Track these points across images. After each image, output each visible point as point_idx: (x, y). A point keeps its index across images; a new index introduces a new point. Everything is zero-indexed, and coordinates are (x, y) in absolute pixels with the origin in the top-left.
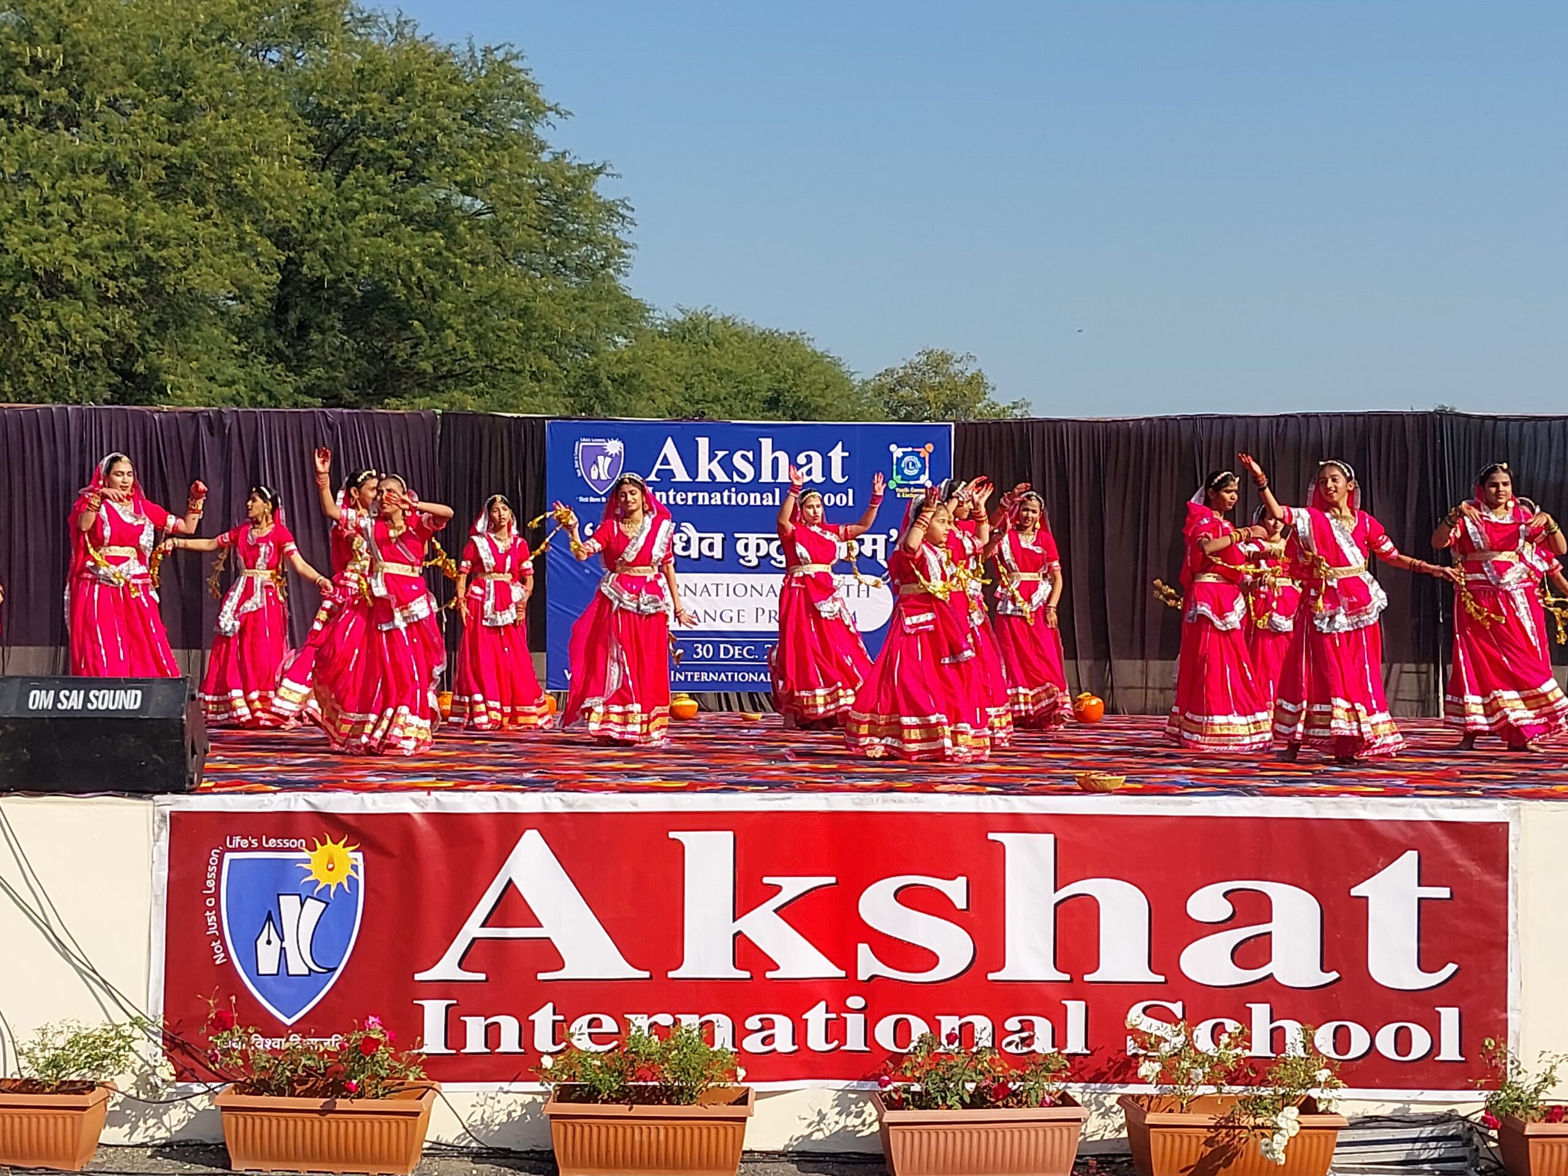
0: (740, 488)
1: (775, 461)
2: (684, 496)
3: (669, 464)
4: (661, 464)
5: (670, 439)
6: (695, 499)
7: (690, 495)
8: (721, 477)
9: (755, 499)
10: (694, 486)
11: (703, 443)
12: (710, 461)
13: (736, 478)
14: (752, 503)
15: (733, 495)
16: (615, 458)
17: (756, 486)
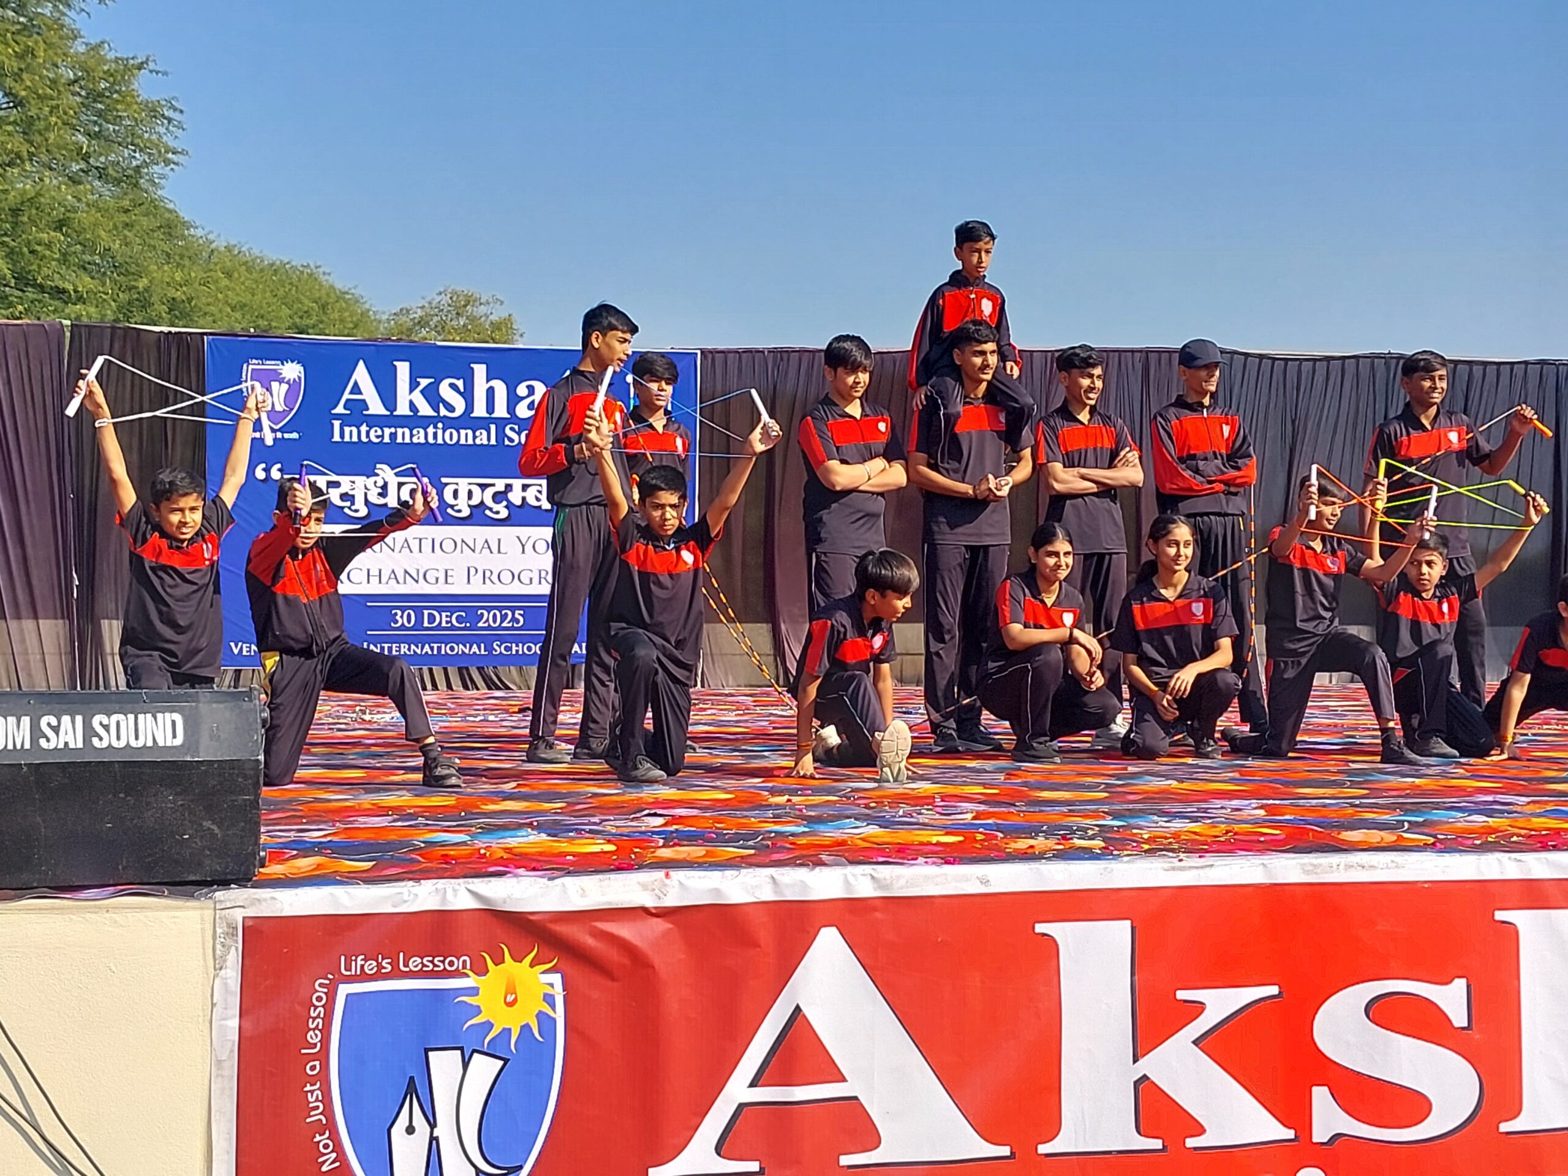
0: (450, 423)
1: (491, 392)
2: (379, 433)
3: (360, 393)
4: (351, 393)
5: (361, 363)
6: (393, 436)
7: (387, 431)
8: (425, 410)
9: (466, 436)
10: (392, 420)
11: (403, 369)
12: (411, 391)
13: (443, 412)
14: (463, 442)
15: (440, 432)
16: (293, 385)
17: (467, 421)
